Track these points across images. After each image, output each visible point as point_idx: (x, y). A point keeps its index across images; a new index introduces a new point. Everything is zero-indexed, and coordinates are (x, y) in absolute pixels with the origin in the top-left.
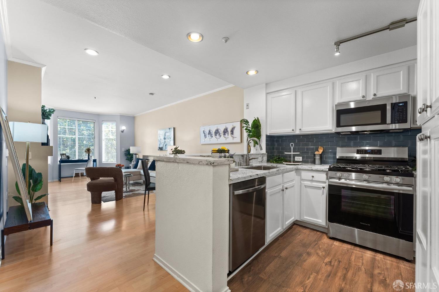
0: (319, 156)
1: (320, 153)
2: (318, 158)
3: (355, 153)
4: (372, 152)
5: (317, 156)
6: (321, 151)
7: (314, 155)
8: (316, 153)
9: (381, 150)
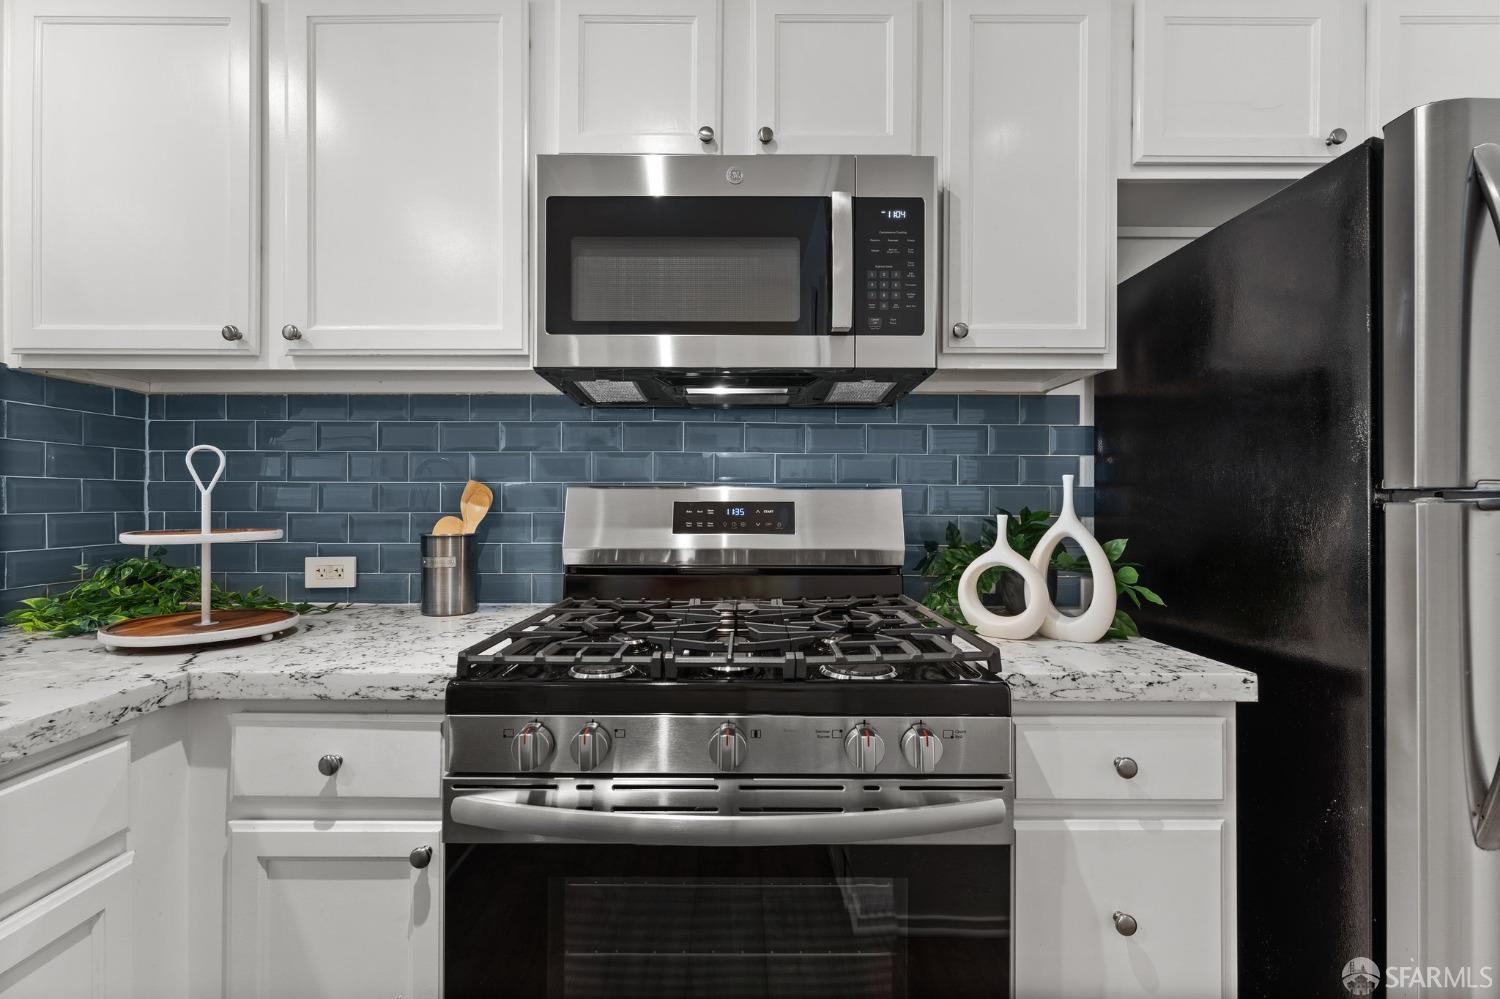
0: (456, 553)
1: (470, 528)
2: (446, 561)
3: (664, 525)
4: (753, 518)
5: (444, 554)
6: (474, 514)
7: (426, 543)
8: (445, 527)
9: (790, 506)
